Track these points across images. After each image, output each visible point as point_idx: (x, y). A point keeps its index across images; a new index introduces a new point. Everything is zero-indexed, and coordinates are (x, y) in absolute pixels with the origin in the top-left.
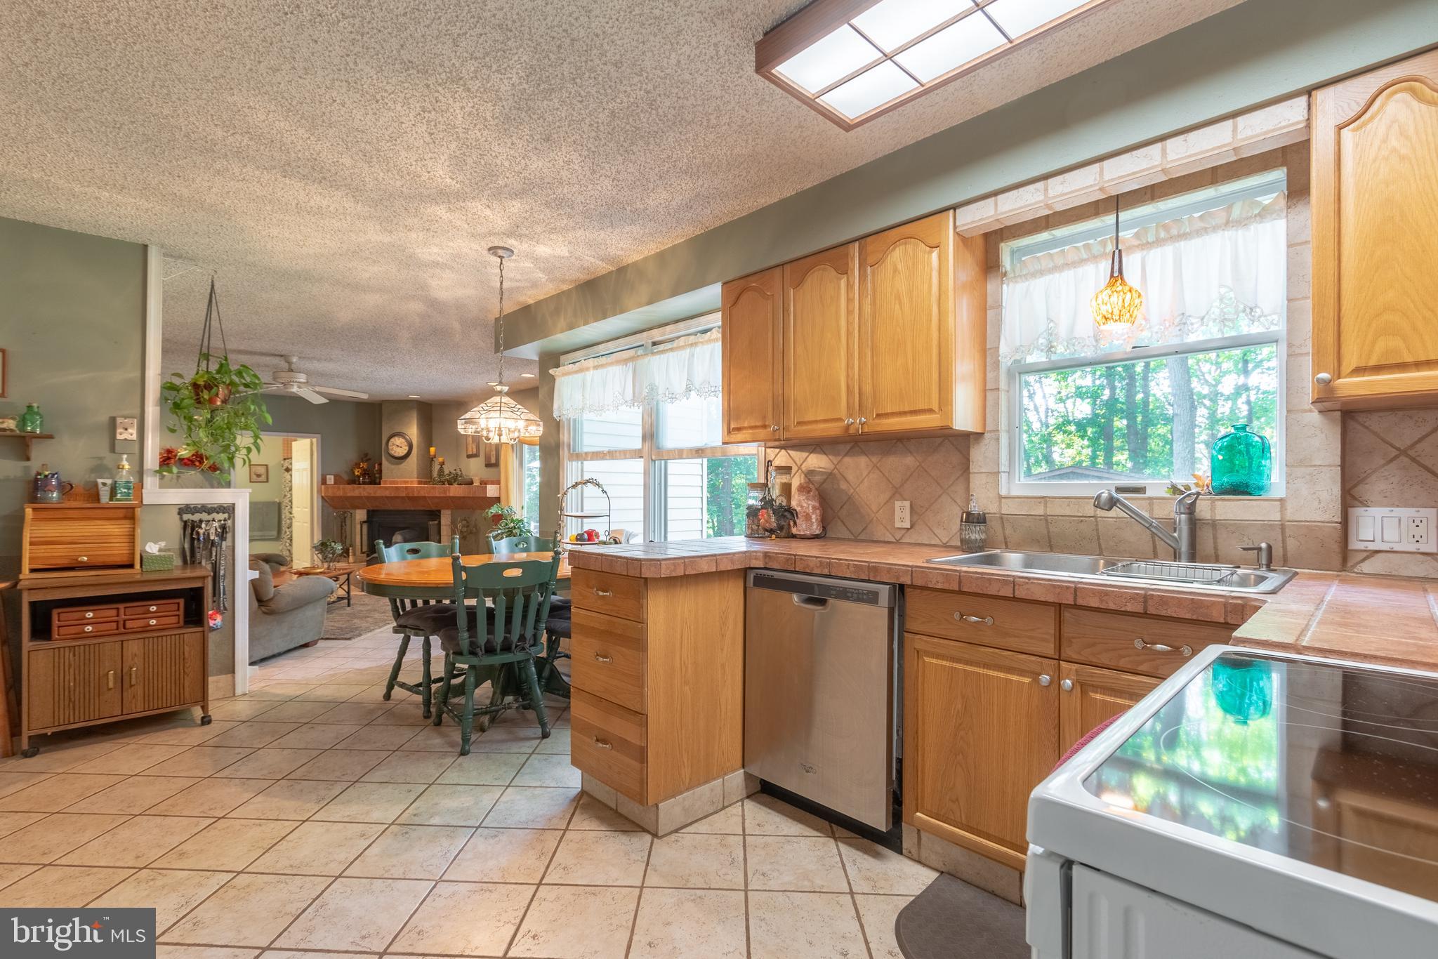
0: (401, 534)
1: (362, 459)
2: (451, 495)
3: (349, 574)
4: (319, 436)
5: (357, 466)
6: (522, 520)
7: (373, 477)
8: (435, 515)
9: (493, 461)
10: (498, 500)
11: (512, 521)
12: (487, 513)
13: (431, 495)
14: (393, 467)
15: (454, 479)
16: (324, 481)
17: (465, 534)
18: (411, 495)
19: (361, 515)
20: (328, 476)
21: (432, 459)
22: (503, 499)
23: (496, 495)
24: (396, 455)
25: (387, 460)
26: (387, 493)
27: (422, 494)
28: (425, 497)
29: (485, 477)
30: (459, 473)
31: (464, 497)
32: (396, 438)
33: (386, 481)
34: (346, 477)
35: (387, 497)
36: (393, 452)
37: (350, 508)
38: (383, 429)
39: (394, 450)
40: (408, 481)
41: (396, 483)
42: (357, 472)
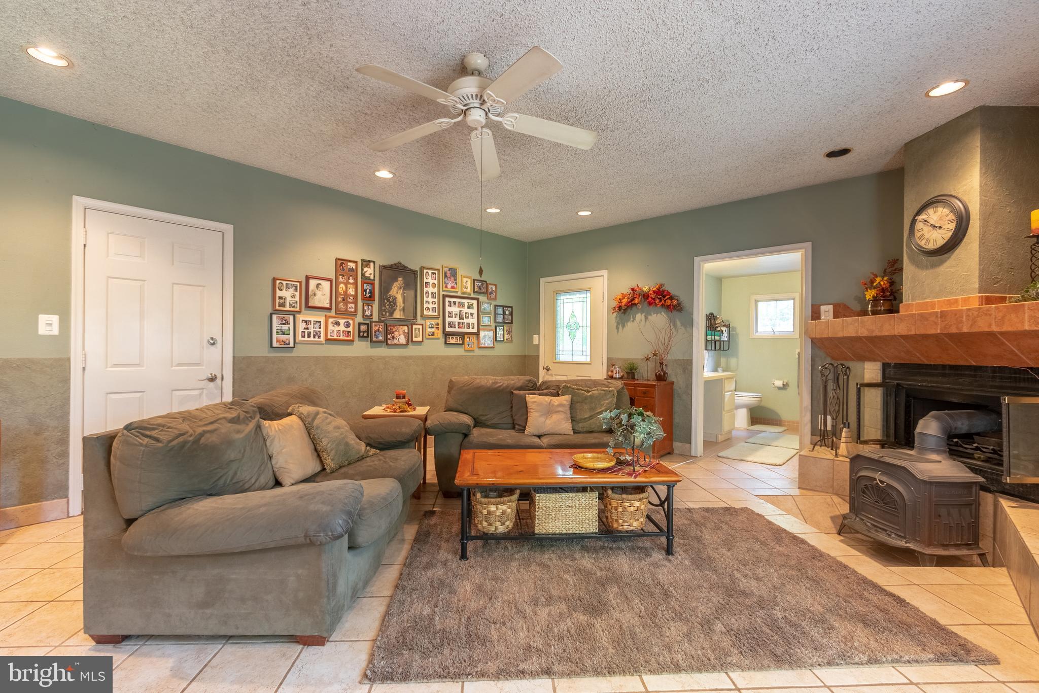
0: (937, 418)
1: (882, 271)
4: (809, 245)
5: (870, 284)
13: (1005, 329)
14: (926, 273)
16: (814, 316)
18: (954, 330)
19: (871, 371)
20: (822, 307)
24: (931, 246)
25: (912, 259)
32: (930, 211)
33: (909, 306)
34: (852, 305)
35: (904, 338)
36: (924, 242)
37: (852, 360)
38: (905, 199)
39: (927, 236)
40: (956, 300)
41: (933, 305)
42: (870, 294)
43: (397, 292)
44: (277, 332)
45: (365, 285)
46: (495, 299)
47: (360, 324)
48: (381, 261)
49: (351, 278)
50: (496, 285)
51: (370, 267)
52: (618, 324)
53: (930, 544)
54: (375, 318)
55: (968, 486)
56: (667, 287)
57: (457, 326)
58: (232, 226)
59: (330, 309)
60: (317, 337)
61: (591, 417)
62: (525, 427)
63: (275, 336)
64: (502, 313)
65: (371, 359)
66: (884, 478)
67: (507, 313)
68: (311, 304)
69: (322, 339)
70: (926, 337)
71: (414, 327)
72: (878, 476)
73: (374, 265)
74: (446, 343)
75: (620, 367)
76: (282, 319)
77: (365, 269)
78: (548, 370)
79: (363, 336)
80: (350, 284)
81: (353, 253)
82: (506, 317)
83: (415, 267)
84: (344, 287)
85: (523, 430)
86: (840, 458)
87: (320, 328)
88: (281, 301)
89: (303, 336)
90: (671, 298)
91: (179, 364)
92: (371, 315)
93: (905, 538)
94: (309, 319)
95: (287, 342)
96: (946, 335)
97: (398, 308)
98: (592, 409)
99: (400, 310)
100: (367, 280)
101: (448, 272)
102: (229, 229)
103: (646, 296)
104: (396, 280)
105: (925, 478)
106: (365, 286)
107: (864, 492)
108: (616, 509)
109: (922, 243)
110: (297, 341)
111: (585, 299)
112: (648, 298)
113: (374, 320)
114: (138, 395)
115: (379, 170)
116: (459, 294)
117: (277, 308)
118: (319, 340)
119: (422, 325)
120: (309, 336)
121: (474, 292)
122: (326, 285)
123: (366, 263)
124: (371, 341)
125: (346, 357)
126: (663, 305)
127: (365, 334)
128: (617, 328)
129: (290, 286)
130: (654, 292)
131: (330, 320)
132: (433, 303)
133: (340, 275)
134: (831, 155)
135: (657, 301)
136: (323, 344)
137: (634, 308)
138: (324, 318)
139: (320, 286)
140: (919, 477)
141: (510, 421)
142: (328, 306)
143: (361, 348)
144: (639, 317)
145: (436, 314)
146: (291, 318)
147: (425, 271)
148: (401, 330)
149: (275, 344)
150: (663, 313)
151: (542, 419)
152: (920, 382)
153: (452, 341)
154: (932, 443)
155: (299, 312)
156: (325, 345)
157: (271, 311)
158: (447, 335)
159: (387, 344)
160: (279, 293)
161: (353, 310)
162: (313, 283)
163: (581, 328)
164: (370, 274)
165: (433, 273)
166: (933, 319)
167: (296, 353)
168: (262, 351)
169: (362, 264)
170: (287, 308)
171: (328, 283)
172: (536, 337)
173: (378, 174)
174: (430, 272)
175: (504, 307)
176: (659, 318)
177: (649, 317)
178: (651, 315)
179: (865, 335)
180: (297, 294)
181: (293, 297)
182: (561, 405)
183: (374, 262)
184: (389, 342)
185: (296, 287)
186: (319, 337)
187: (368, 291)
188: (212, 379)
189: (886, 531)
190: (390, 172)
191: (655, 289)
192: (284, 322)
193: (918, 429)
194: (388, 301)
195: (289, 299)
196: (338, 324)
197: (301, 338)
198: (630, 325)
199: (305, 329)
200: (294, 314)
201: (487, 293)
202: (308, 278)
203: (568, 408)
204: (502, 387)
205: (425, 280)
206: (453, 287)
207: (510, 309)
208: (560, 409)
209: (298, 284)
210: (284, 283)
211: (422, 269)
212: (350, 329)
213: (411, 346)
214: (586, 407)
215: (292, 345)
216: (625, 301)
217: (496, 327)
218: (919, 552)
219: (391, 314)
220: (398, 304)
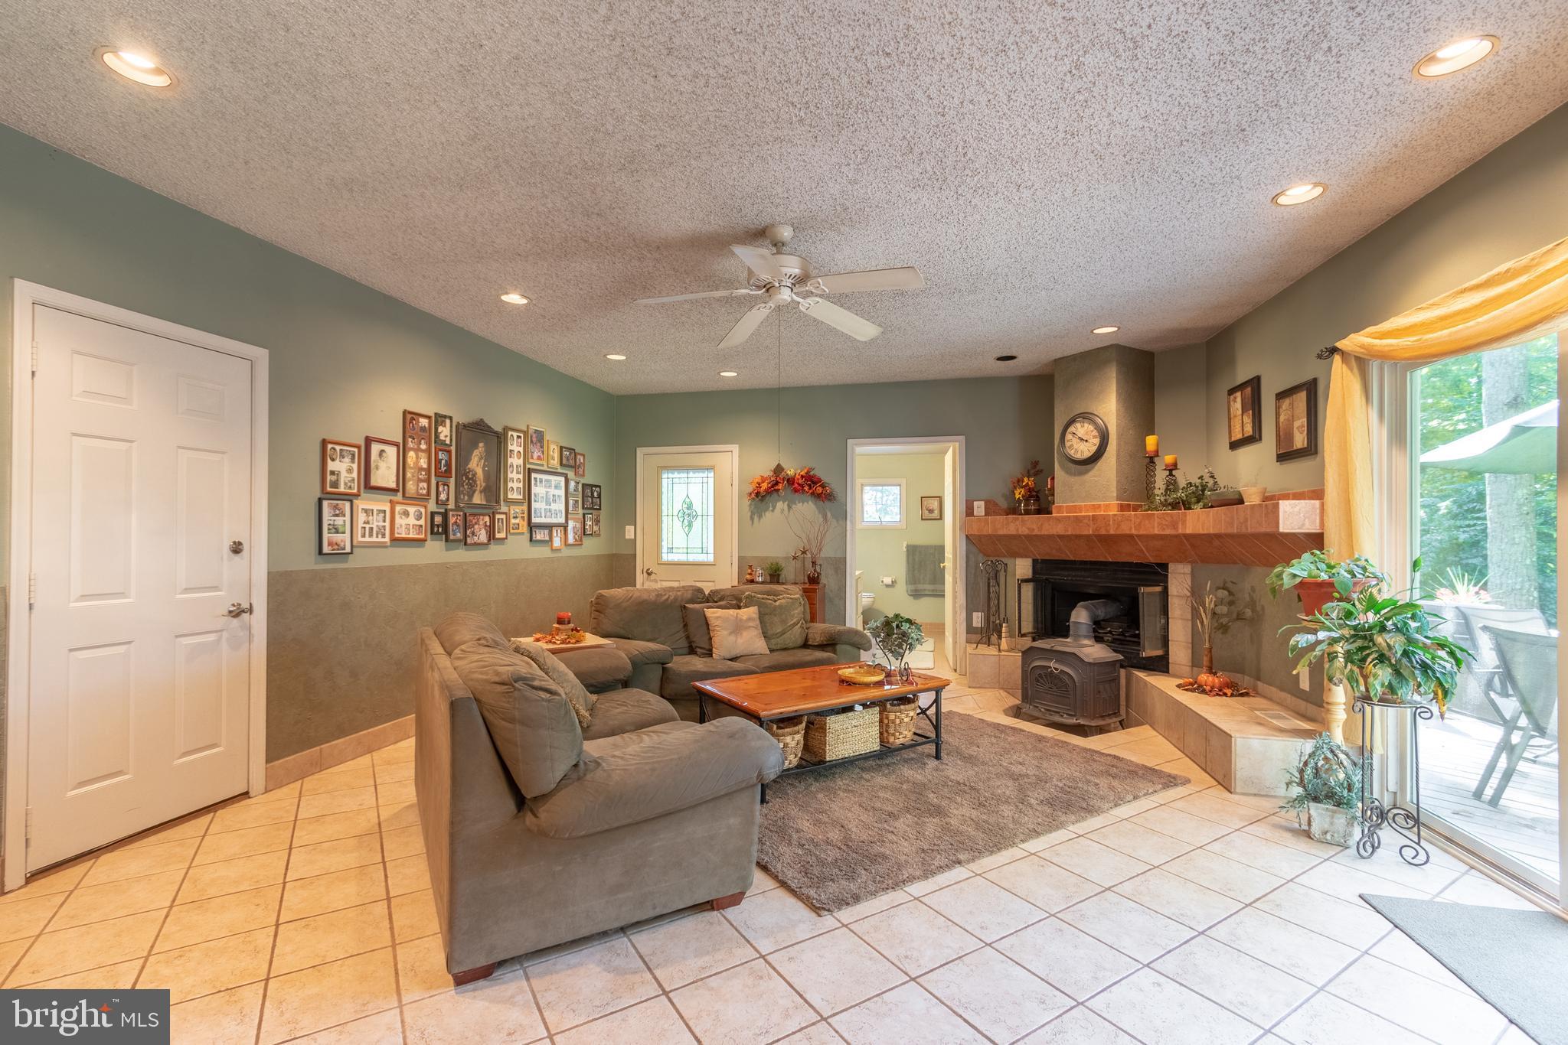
0: (1086, 608)
1: (1028, 472)
2: (1189, 531)
3: (938, 691)
4: (962, 438)
5: (1020, 483)
6: (1410, 605)
7: (1039, 501)
8: (1157, 573)
9: (1300, 441)
10: (1316, 541)
11: (1372, 605)
12: (1280, 576)
13: (1142, 532)
14: (1073, 479)
15: (1199, 495)
16: (969, 512)
17: (1224, 621)
18: (1103, 532)
19: (1023, 567)
20: (975, 504)
21: (1151, 460)
22: (1332, 538)
23: (1311, 527)
24: (1079, 456)
25: (1062, 466)
26: (1059, 529)
27: (1126, 529)
28: (1131, 536)
29: (1273, 488)
30: (1211, 483)
31: (1218, 536)
32: (1078, 425)
33: (1059, 508)
34: (1003, 504)
35: (1061, 537)
36: (1073, 451)
37: (1005, 556)
38: (1056, 410)
39: (1075, 446)
40: (1100, 506)
41: (1080, 509)
42: (1019, 494)
43: (476, 464)
44: (329, 529)
45: (440, 453)
46: (583, 475)
47: (433, 514)
48: (460, 418)
49: (423, 441)
50: (584, 456)
51: (445, 426)
52: (753, 514)
53: (1094, 718)
54: (451, 505)
55: (1113, 664)
56: (818, 473)
57: (543, 515)
58: (267, 351)
59: (395, 491)
60: (380, 536)
61: (783, 633)
62: (711, 650)
63: (326, 535)
64: (590, 494)
65: (445, 568)
66: (1057, 666)
67: (596, 495)
68: (373, 483)
69: (387, 539)
70: (1079, 537)
71: (497, 516)
72: (1052, 664)
73: (451, 422)
74: (531, 540)
75: (762, 569)
76: (336, 507)
77: (440, 429)
78: (649, 574)
79: (438, 533)
80: (423, 451)
81: (426, 404)
82: (594, 500)
83: (499, 429)
84: (414, 456)
85: (709, 653)
86: (1003, 653)
87: (384, 521)
88: (334, 478)
89: (364, 536)
90: (823, 486)
91: (186, 589)
92: (448, 499)
93: (1075, 716)
94: (371, 507)
95: (342, 545)
96: (1096, 536)
97: (478, 488)
98: (784, 622)
99: (481, 492)
100: (442, 447)
101: (534, 436)
102: (261, 354)
103: (791, 481)
104: (476, 447)
105: (1091, 661)
106: (441, 455)
107: (1038, 681)
108: (893, 722)
109: (1072, 452)
110: (355, 543)
111: (705, 480)
112: (793, 484)
113: (449, 507)
114: (122, 649)
115: (507, 293)
116: (545, 468)
117: (329, 489)
118: (383, 540)
119: (505, 513)
120: (371, 535)
121: (561, 464)
122: (391, 452)
123: (440, 419)
124: (447, 540)
125: (416, 565)
126: (813, 494)
127: (440, 528)
128: (752, 519)
129: (344, 453)
130: (802, 477)
131: (398, 508)
132: (519, 480)
133: (410, 437)
134: (999, 359)
135: (806, 488)
136: (386, 547)
137: (775, 495)
138: (389, 504)
139: (384, 454)
140: (1086, 660)
141: (686, 645)
142: (393, 485)
143: (435, 551)
144: (780, 505)
145: (521, 497)
146: (347, 505)
147: (510, 433)
148: (481, 522)
149: (326, 549)
150: (810, 503)
151: (732, 638)
152: (1064, 577)
153: (539, 537)
154: (1084, 630)
155: (357, 495)
156: (390, 549)
157: (318, 494)
158: (532, 527)
159: (465, 544)
160: (331, 466)
161: (425, 492)
162: (375, 448)
163: (699, 518)
164: (446, 436)
165: (519, 437)
166: (1086, 521)
167: (353, 563)
168: (304, 560)
169: (436, 422)
170: (342, 489)
171: (394, 449)
172: (629, 529)
173: (504, 298)
174: (515, 434)
175: (592, 486)
176: (806, 508)
177: (794, 506)
178: (795, 504)
179: (1025, 533)
180: (355, 466)
181: (350, 471)
182: (750, 619)
183: (451, 418)
184: (469, 541)
185: (353, 455)
186: (384, 535)
187: (443, 462)
188: (237, 613)
189: (1058, 713)
190: (523, 296)
191: (803, 473)
192: (337, 512)
193: (1072, 619)
194: (467, 478)
195: (344, 475)
196: (406, 514)
197: (360, 539)
198: (768, 516)
199: (365, 523)
200: (350, 498)
201: (575, 467)
202: (368, 441)
203: (758, 622)
204: (669, 601)
205: (510, 447)
206: (539, 458)
207: (598, 489)
208: (751, 624)
209: (356, 450)
210: (338, 448)
211: (506, 429)
212: (422, 522)
213: (494, 547)
214: (776, 619)
215: (348, 550)
216: (765, 486)
217: (584, 515)
218: (1088, 726)
219: (471, 497)
220: (478, 482)
